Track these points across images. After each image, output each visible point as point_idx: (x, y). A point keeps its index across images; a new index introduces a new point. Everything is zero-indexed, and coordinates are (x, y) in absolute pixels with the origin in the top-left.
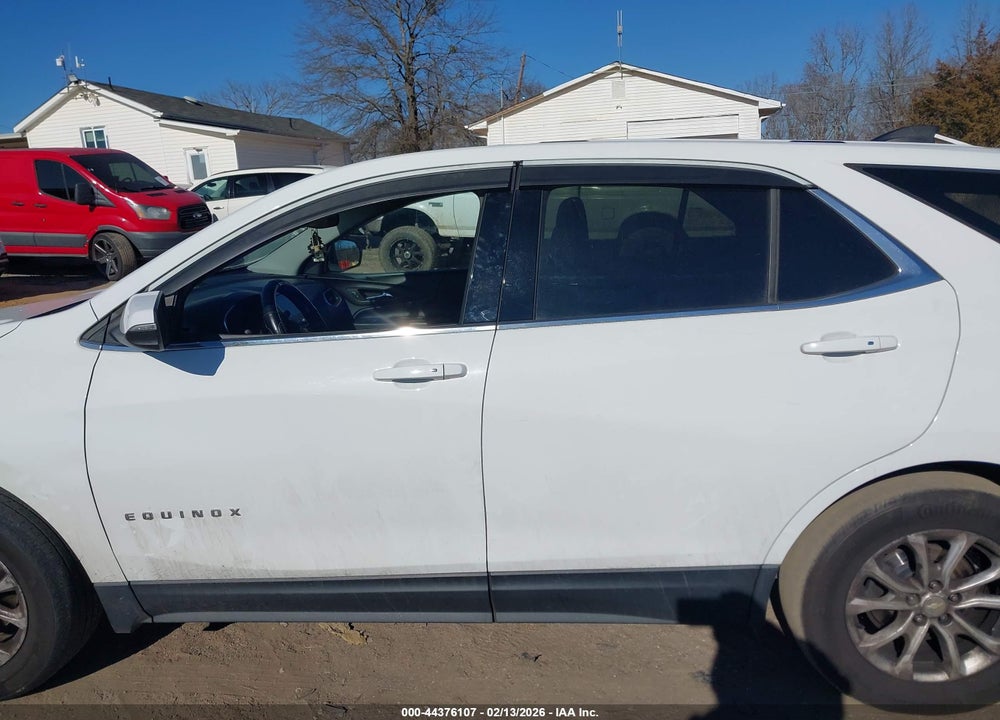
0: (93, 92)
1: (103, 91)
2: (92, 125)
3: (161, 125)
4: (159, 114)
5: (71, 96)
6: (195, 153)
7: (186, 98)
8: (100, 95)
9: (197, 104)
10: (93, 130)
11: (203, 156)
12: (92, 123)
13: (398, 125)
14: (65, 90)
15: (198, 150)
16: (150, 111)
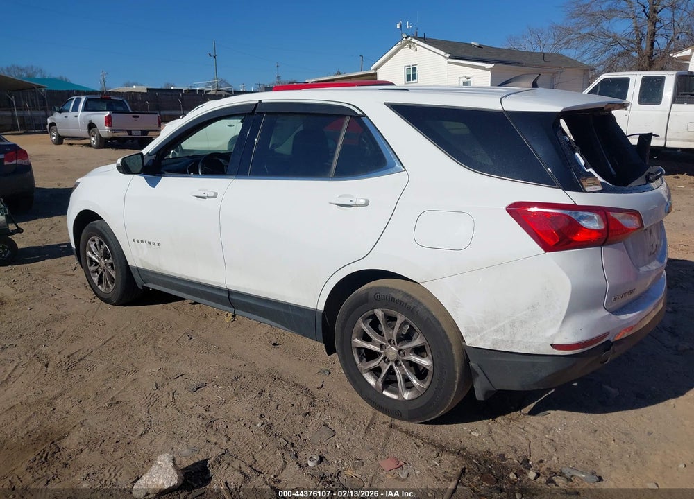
0: (414, 43)
1: (419, 43)
2: (411, 64)
3: (449, 62)
4: (448, 55)
5: (403, 46)
6: (465, 80)
7: (472, 43)
8: (418, 45)
9: (479, 47)
10: (411, 67)
11: (470, 82)
12: (411, 63)
13: (635, 55)
14: (400, 43)
15: (468, 78)
16: (443, 53)
